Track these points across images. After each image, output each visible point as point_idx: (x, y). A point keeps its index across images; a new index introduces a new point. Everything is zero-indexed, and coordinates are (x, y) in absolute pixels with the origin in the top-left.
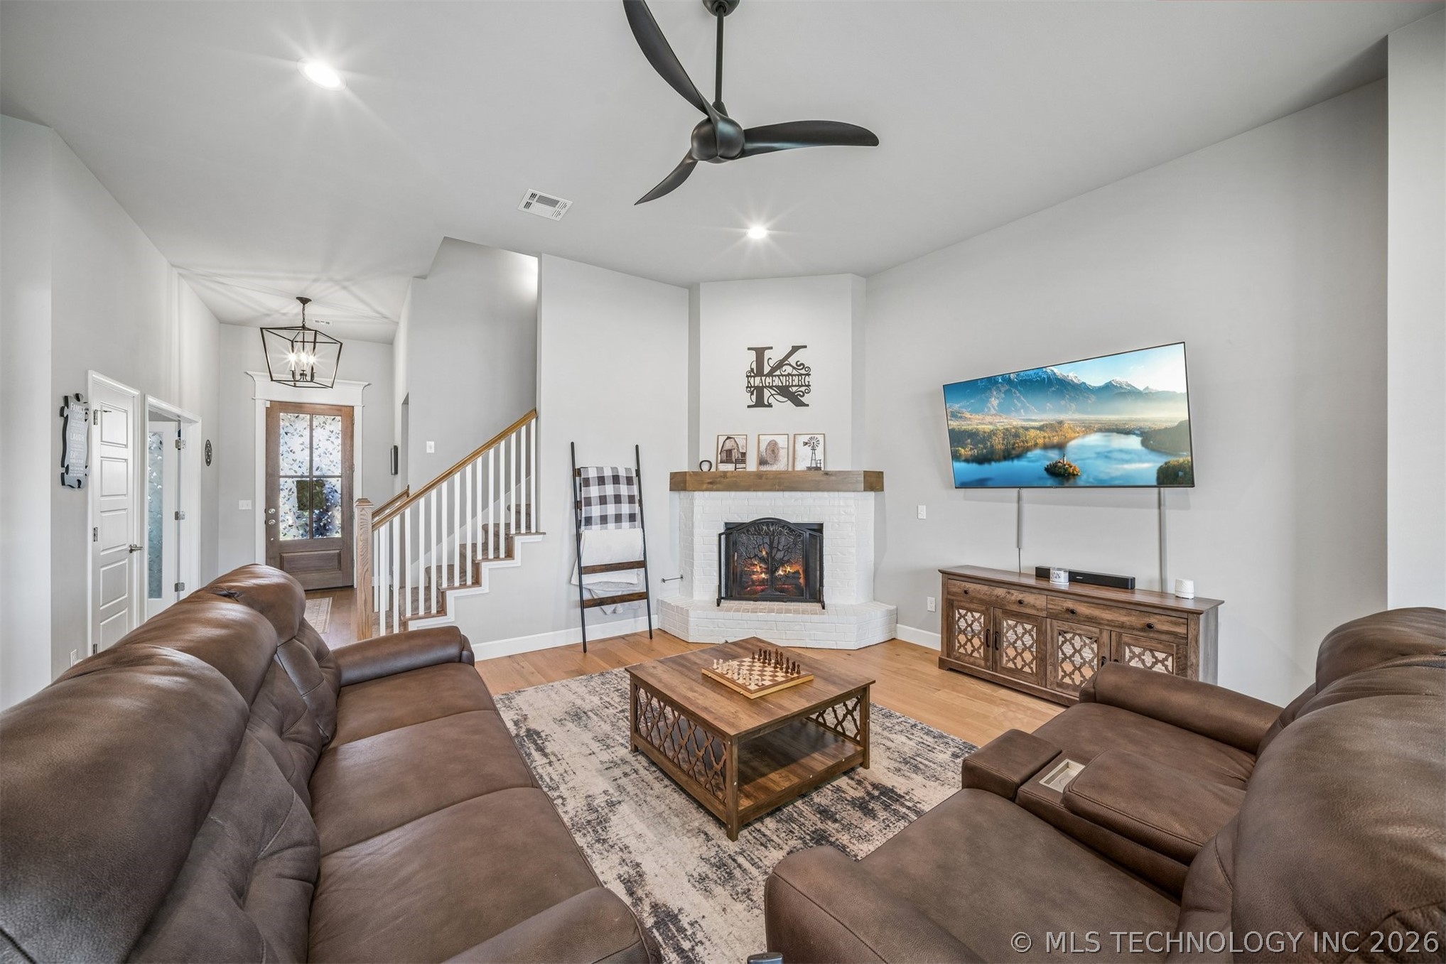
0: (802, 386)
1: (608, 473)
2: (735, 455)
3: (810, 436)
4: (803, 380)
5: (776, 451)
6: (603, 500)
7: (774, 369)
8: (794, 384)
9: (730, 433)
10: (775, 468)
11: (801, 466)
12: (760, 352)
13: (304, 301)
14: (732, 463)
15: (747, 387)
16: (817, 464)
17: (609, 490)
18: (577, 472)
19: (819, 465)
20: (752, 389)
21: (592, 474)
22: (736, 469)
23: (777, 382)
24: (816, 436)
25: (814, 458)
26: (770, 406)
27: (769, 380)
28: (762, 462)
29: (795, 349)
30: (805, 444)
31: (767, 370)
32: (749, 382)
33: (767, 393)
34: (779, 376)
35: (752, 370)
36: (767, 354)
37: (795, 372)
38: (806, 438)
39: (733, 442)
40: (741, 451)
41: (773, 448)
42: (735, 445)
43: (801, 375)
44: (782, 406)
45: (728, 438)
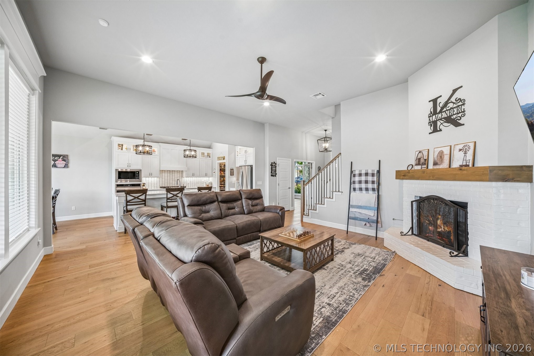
0: (460, 113)
1: (363, 172)
2: (422, 161)
3: (464, 145)
4: (460, 110)
5: (442, 157)
6: (360, 182)
7: (442, 108)
8: (454, 113)
9: (420, 150)
10: (441, 167)
11: (456, 165)
12: (435, 101)
13: (326, 130)
14: (421, 165)
15: (429, 123)
16: (466, 163)
17: (363, 178)
18: (352, 172)
19: (468, 164)
20: (431, 123)
21: (357, 172)
22: (422, 168)
23: (444, 115)
24: (468, 144)
25: (465, 159)
26: (441, 130)
27: (440, 115)
28: (435, 164)
29: (455, 91)
30: (460, 150)
31: (439, 109)
32: (430, 120)
33: (439, 123)
34: (445, 111)
35: (431, 112)
36: (439, 101)
37: (455, 106)
38: (461, 147)
39: (422, 154)
40: (424, 159)
41: (441, 155)
42: (422, 156)
43: (459, 106)
44: (447, 129)
45: (420, 152)
